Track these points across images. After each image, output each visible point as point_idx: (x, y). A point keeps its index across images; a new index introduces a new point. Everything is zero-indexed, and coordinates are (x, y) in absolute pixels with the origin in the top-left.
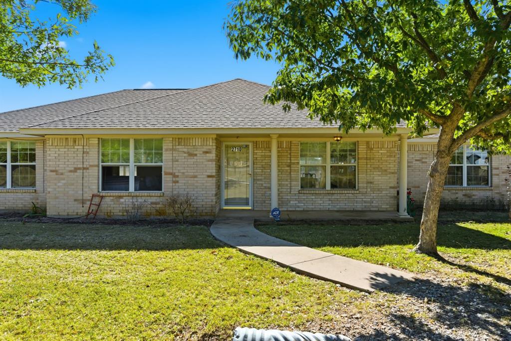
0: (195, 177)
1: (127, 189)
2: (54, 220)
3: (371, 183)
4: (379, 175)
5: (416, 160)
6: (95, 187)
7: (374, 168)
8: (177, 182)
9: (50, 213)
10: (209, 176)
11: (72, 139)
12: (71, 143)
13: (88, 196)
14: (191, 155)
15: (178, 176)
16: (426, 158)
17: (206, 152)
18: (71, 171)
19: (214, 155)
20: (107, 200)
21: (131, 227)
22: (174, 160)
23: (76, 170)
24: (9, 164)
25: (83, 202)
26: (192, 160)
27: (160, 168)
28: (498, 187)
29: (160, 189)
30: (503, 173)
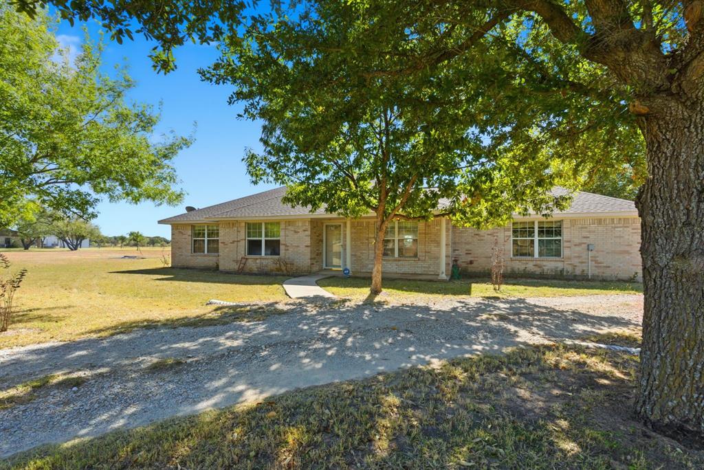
0: (298, 247)
1: (261, 254)
2: (221, 272)
3: (429, 252)
4: (435, 247)
5: (488, 234)
6: (243, 253)
7: (432, 241)
8: (288, 250)
9: (221, 268)
10: (307, 246)
11: (232, 224)
12: (231, 226)
13: (239, 258)
14: (296, 232)
15: (288, 246)
16: (497, 233)
17: (304, 231)
18: (231, 243)
19: (309, 232)
20: (250, 261)
21: (248, 276)
22: (286, 236)
23: (234, 242)
24: (206, 239)
25: (237, 262)
26: (296, 236)
27: (279, 241)
28: (569, 258)
29: (279, 255)
30: (575, 245)
